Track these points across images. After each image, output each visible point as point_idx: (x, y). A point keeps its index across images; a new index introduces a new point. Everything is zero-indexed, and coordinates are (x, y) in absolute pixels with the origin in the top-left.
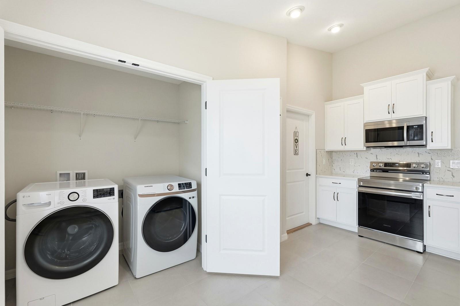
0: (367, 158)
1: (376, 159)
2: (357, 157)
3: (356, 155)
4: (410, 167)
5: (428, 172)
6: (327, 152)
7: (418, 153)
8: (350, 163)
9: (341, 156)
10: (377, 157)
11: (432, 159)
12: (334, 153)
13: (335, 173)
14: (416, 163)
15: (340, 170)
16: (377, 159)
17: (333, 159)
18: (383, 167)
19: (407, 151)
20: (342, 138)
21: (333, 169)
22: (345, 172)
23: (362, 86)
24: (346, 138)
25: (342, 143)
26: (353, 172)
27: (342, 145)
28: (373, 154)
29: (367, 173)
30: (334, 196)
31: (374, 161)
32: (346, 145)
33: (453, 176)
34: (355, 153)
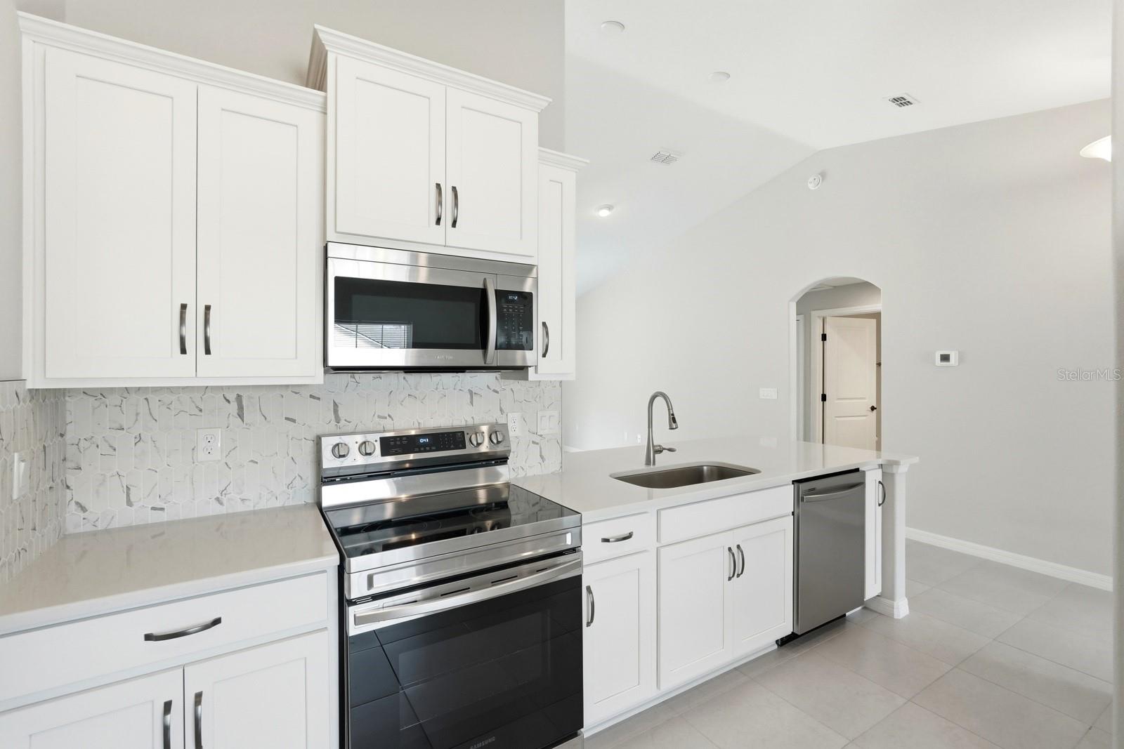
0: (294, 421)
1: (333, 422)
2: (241, 416)
3: (234, 405)
4: (465, 447)
6: (34, 393)
8: (202, 456)
10: (336, 411)
11: (501, 410)
12: (71, 403)
13: (89, 528)
15: (129, 503)
16: (338, 420)
17: (69, 437)
18: (377, 459)
19: (440, 387)
20: (184, 307)
21: (73, 506)
22: (162, 509)
23: (321, 35)
24: (208, 308)
25: (182, 340)
26: (217, 499)
27: (183, 351)
28: (319, 399)
29: (290, 491)
30: (166, 730)
31: (327, 429)
32: (208, 351)
33: (542, 457)
34: (232, 397)
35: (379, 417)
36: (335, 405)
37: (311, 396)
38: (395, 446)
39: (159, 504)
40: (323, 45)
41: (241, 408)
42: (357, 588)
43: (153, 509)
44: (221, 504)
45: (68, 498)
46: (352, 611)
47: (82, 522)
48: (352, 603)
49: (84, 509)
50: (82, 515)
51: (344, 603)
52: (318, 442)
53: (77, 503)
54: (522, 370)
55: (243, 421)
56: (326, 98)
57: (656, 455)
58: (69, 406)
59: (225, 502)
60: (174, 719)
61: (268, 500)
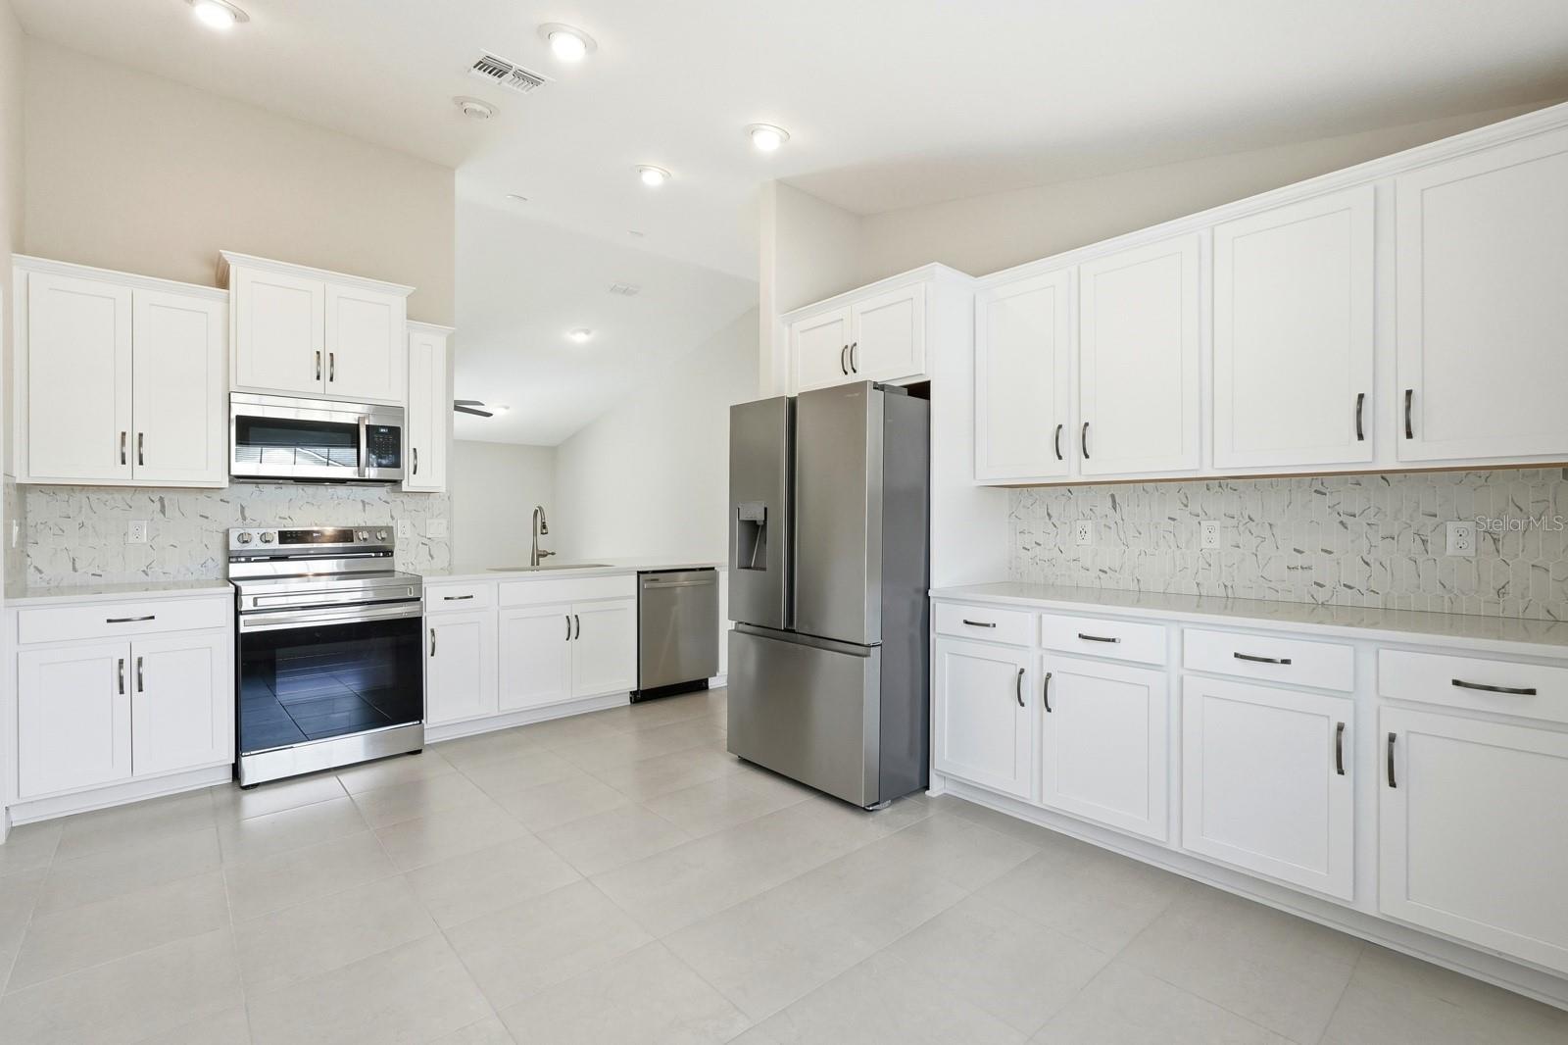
0: (207, 517)
1: (240, 520)
2: (163, 512)
3: (158, 504)
4: (352, 541)
5: (388, 553)
7: (363, 502)
8: (131, 539)
9: (81, 507)
10: (243, 512)
11: (392, 517)
13: (44, 584)
14: (369, 529)
15: (75, 570)
16: (244, 518)
18: (275, 545)
19: (335, 496)
20: (124, 434)
21: (32, 569)
22: (100, 576)
23: (224, 256)
24: (141, 435)
25: (123, 455)
26: (144, 571)
27: (123, 462)
28: (228, 502)
29: (204, 569)
30: (121, 678)
31: (235, 524)
32: (141, 463)
33: (431, 556)
34: (156, 498)
35: (280, 518)
36: (243, 508)
37: (221, 500)
38: (292, 537)
39: (98, 572)
40: (226, 261)
41: (163, 506)
42: (247, 604)
43: (93, 575)
44: (147, 575)
45: (29, 563)
46: (242, 618)
47: (39, 580)
48: (241, 613)
49: (40, 572)
50: (40, 576)
51: (237, 613)
52: (227, 534)
53: (35, 567)
54: (396, 482)
55: (164, 515)
56: (229, 294)
57: (541, 559)
58: (28, 500)
59: (149, 573)
60: (125, 672)
61: (185, 575)
